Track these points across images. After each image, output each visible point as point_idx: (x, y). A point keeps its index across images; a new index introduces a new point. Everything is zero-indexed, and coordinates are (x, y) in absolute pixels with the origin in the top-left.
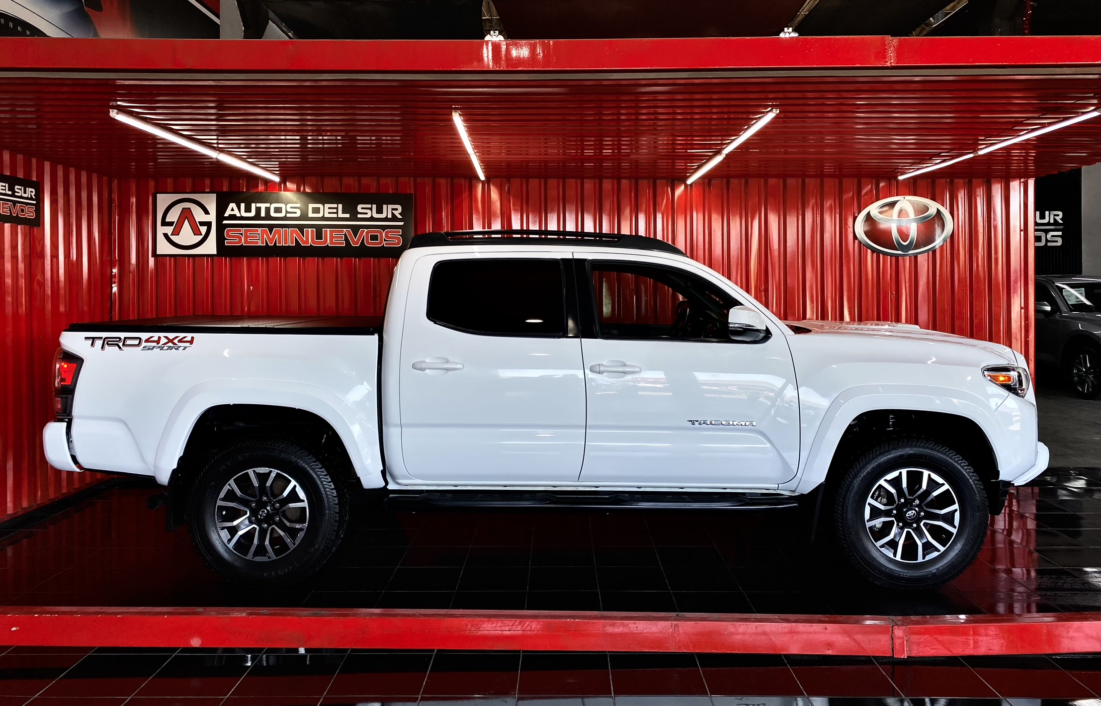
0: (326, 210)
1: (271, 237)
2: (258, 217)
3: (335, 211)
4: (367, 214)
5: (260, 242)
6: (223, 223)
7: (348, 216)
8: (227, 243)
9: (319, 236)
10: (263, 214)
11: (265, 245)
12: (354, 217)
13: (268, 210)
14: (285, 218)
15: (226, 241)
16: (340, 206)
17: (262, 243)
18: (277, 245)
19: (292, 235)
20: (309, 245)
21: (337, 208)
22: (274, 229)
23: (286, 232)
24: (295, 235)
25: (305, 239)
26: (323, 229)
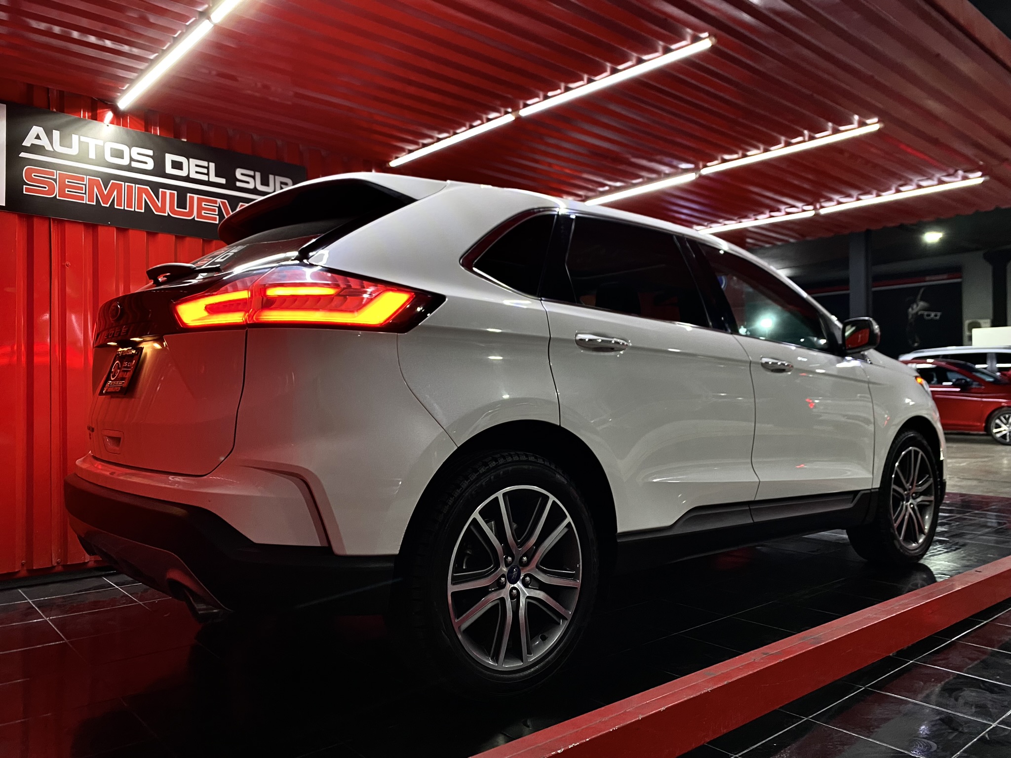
0: (192, 167)
1: (106, 193)
2: (82, 157)
3: (205, 171)
4: (248, 182)
5: (86, 197)
6: (20, 156)
7: (223, 181)
8: (27, 190)
9: (182, 204)
10: (92, 155)
11: (95, 204)
12: (231, 184)
13: (100, 151)
14: (129, 168)
15: (24, 186)
16: (212, 166)
17: (91, 200)
18: (116, 207)
19: (140, 198)
20: (166, 215)
21: (208, 168)
22: (112, 181)
23: (130, 188)
24: (144, 196)
25: (160, 205)
26: (189, 195)
